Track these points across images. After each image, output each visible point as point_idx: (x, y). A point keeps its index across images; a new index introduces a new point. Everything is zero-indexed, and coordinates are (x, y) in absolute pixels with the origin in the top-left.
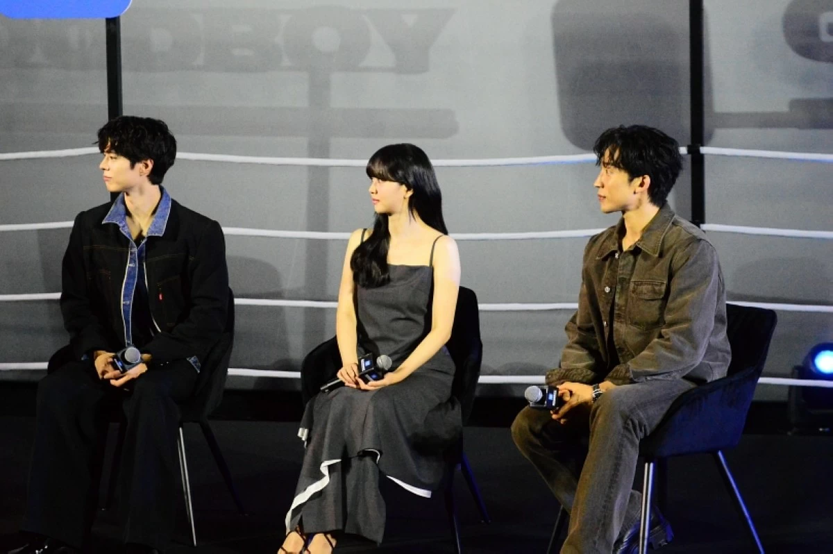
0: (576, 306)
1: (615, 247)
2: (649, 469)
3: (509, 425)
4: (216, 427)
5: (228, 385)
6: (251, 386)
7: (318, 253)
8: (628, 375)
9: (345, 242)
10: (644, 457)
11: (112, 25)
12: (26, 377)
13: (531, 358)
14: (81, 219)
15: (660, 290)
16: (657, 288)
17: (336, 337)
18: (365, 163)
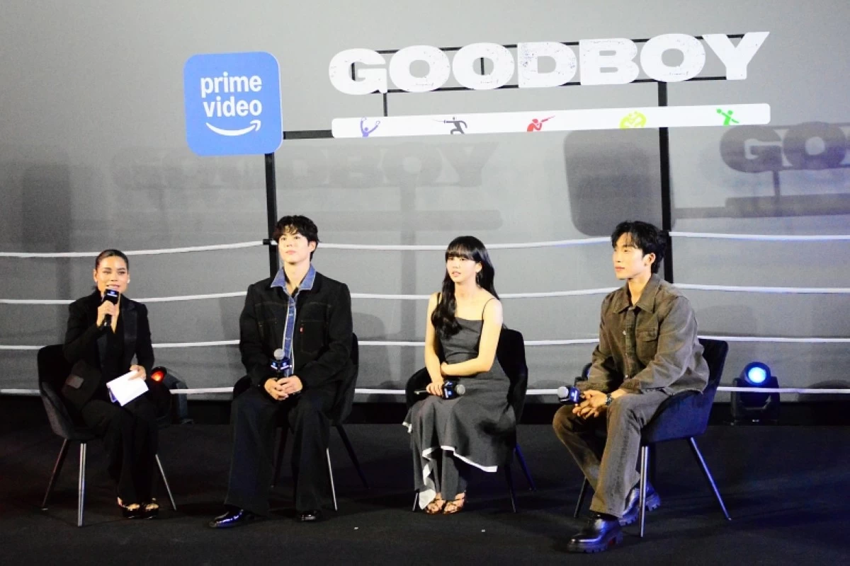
0: (598, 340)
1: (627, 305)
2: (645, 450)
3: (551, 423)
4: (348, 428)
5: (355, 400)
6: (365, 400)
7: (409, 310)
8: (638, 387)
9: (427, 301)
10: (643, 444)
11: (269, 158)
12: (213, 398)
13: (554, 377)
14: (252, 289)
15: (654, 334)
16: (652, 333)
17: (426, 368)
18: (446, 247)
